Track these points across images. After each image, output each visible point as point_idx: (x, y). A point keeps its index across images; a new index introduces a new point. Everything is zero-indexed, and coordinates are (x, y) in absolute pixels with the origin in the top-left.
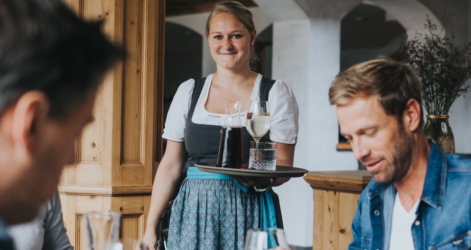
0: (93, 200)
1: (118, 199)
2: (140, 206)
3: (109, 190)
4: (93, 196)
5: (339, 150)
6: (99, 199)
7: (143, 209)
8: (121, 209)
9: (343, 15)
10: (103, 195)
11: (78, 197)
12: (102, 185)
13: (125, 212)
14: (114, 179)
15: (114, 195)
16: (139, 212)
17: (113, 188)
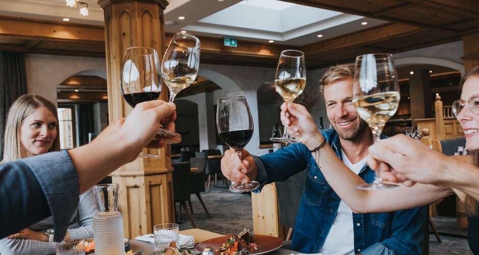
0: (134, 179)
1: (148, 178)
2: (160, 180)
3: (143, 173)
4: (134, 176)
5: (260, 148)
6: (138, 178)
7: (162, 181)
8: (150, 182)
9: (257, 88)
10: (140, 176)
11: (127, 178)
12: (139, 170)
13: (152, 184)
14: (145, 167)
15: (146, 175)
16: (159, 183)
17: (145, 172)
